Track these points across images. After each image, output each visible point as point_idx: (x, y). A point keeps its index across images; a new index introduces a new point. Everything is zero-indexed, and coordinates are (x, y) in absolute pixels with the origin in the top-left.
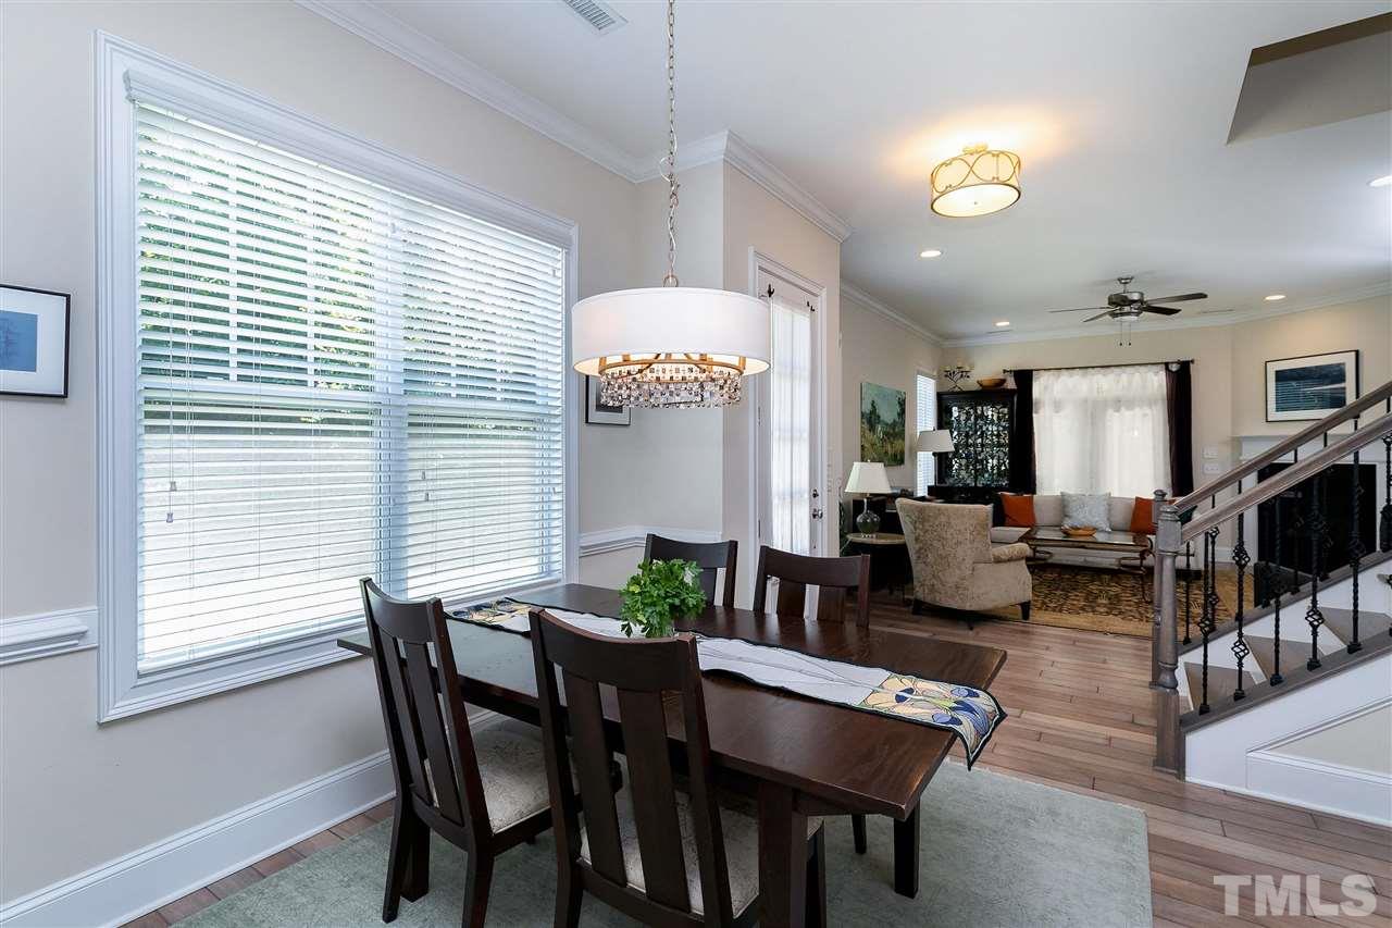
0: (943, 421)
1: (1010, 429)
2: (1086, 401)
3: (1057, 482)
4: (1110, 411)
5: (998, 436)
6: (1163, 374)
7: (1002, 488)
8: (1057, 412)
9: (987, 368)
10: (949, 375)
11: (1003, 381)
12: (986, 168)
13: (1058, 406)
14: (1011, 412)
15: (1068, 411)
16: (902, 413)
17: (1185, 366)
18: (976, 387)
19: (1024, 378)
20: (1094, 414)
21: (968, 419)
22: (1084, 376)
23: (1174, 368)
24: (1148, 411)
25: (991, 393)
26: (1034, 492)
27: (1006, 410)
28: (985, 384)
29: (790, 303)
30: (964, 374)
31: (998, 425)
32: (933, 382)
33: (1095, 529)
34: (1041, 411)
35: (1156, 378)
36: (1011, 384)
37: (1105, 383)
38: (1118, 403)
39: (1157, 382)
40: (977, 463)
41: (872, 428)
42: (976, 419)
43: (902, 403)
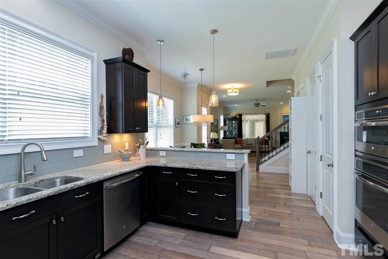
0: (225, 124)
1: (238, 126)
2: (251, 120)
3: (247, 136)
4: (256, 122)
5: (236, 127)
6: (265, 115)
7: (236, 137)
8: (246, 122)
9: (233, 114)
10: (226, 115)
11: (237, 116)
12: (235, 90)
13: (247, 121)
14: (238, 122)
15: (248, 122)
16: (218, 123)
17: (268, 114)
18: (231, 117)
19: (240, 116)
20: (253, 123)
21: (230, 124)
22: (251, 115)
23: (267, 114)
24: (262, 122)
25: (234, 118)
26: (242, 138)
27: (237, 122)
28: (233, 117)
29: (204, 107)
30: (229, 115)
31: (236, 125)
32: (223, 116)
33: (252, 144)
34: (244, 122)
35: (264, 116)
36: (238, 117)
37: (255, 117)
38: (257, 121)
39: (264, 117)
40: (232, 133)
41: (213, 126)
42: (231, 123)
43: (218, 121)
